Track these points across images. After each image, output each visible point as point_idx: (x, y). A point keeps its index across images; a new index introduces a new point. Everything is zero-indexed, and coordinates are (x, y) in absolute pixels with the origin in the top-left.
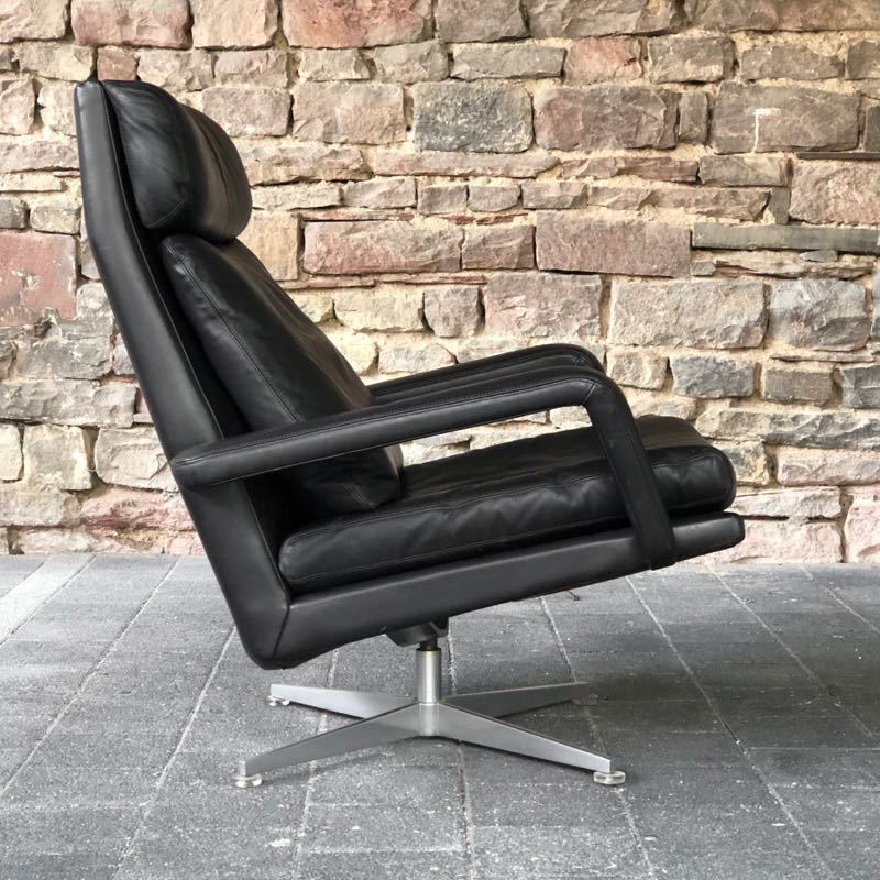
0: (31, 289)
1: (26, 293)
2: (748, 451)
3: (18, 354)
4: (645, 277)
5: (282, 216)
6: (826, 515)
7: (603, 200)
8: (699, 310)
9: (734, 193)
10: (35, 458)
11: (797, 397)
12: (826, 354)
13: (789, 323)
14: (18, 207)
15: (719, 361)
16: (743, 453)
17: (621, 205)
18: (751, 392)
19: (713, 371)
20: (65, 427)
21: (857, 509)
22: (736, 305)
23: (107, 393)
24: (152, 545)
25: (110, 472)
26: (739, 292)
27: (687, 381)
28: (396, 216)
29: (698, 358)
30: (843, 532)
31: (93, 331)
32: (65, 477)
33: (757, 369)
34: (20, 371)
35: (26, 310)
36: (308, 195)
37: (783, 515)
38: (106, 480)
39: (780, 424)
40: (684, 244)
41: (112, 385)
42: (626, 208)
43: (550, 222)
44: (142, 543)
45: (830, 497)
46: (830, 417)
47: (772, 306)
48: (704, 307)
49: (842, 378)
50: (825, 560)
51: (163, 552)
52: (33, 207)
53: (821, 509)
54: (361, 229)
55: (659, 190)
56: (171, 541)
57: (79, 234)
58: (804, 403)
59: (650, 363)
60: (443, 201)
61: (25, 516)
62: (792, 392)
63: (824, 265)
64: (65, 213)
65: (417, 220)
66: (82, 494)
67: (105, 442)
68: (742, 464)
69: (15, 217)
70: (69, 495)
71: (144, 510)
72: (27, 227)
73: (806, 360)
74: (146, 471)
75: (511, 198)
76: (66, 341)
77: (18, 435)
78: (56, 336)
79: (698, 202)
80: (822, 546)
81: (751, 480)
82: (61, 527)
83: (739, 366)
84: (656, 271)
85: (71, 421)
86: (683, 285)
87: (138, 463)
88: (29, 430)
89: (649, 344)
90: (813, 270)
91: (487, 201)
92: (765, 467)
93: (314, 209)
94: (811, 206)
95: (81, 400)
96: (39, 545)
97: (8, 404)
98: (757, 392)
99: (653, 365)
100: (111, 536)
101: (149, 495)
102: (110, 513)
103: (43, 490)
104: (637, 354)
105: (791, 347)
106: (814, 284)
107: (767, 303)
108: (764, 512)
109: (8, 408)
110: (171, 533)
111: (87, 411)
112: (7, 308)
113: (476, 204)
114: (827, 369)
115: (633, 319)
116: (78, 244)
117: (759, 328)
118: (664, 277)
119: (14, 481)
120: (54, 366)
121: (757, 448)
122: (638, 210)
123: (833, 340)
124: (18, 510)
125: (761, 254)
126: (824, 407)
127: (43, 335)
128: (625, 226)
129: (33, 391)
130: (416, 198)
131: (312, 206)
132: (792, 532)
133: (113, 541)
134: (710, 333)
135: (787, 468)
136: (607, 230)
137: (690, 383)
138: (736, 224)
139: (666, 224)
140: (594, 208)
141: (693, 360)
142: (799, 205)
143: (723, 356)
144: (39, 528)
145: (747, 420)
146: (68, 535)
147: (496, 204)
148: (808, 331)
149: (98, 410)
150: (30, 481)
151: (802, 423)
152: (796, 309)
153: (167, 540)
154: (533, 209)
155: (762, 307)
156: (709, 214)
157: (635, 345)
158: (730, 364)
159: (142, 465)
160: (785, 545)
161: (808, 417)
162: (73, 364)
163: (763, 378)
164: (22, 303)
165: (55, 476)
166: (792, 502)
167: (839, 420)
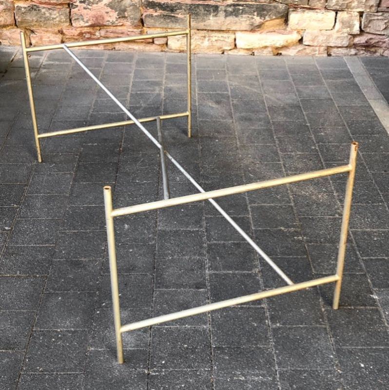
10: (341, 23)
20: (351, 13)
24: (376, 52)
25: (367, 28)
32: (350, 30)
38: (365, 31)
44: (373, 51)
56: (384, 51)
61: (335, 43)
66: (355, 36)
67: (367, 18)
70: (351, 36)
71: (376, 41)
74: (380, 28)
77: (335, 14)
82: (347, 47)
85: (354, 10)
87: (377, 25)
88: (340, 13)
95: (360, 3)
96: (338, 52)
97: (333, 4)
100: (363, 50)
101: (379, 37)
102: (365, 42)
103: (341, 34)
109: (334, 6)
110: (384, 49)
111: (361, 7)
124: (333, 41)
133: (364, 52)
144: (338, 47)
146: (349, 50)
149: (366, 6)
150: (337, 31)
159: (379, 26)
165: (347, 30)
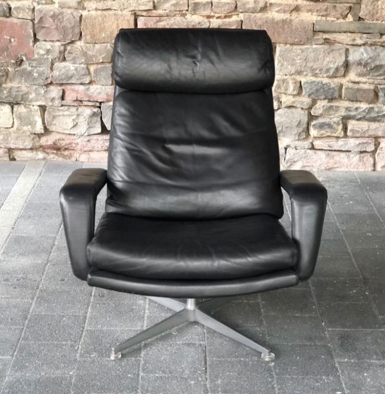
0: (13, 44)
1: (11, 46)
2: (335, 123)
3: (9, 73)
4: (292, 44)
5: (127, 14)
6: (368, 150)
7: (274, 9)
8: (316, 60)
9: (335, 7)
10: (18, 120)
11: (358, 99)
12: (372, 80)
13: (356, 66)
14: (6, 7)
15: (324, 83)
16: (332, 123)
17: (282, 11)
18: (337, 97)
19: (321, 88)
20: (31, 107)
21: (382, 148)
22: (333, 58)
23: (50, 92)
24: (71, 156)
25: (52, 126)
26: (334, 52)
27: (309, 91)
28: (179, 14)
29: (314, 82)
30: (375, 157)
31: (43, 64)
32: (32, 128)
33: (341, 86)
34: (10, 80)
35: (12, 54)
36: (139, 4)
37: (348, 150)
38: (50, 130)
39: (350, 111)
40: (311, 30)
41: (52, 87)
42: (284, 12)
43: (249, 18)
44: (67, 155)
45: (370, 143)
46: (372, 108)
47: (349, 59)
48: (318, 59)
49: (379, 91)
50: (366, 170)
51: (77, 160)
52: (13, 6)
53: (366, 148)
54: (163, 21)
55: (300, 5)
56: (80, 156)
57: (34, 19)
58: (361, 101)
59: (293, 83)
60: (200, 8)
61: (15, 144)
62: (356, 97)
63: (374, 40)
64: (27, 10)
65: (188, 16)
66: (40, 136)
67: (49, 113)
68: (332, 128)
69: (4, 12)
70: (34, 136)
71: (68, 142)
72: (10, 15)
73: (364, 83)
74: (68, 126)
75: (231, 8)
76: (30, 68)
77: (11, 109)
78: (26, 66)
79: (317, 11)
80: (365, 164)
81: (336, 135)
82: (31, 149)
83: (332, 85)
84: (297, 42)
85: (34, 103)
86: (309, 49)
87: (64, 123)
88: (16, 107)
89: (293, 74)
90: (369, 43)
91: (220, 9)
92: (342, 130)
93: (141, 11)
94: (370, 13)
95: (38, 94)
96: (22, 156)
97: (6, 95)
98: (340, 96)
99: (294, 85)
100: (54, 153)
101: (69, 137)
102: (52, 143)
103: (23, 133)
104: (287, 79)
105: (357, 76)
106: (369, 49)
107: (347, 57)
108: (340, 149)
109: (6, 97)
110: (80, 152)
111: (41, 99)
112: (3, 53)
113: (215, 10)
114: (372, 87)
115: (285, 63)
116: (34, 24)
117: (342, 69)
118: (301, 45)
119: (10, 128)
120: (25, 79)
121: (338, 121)
122: (290, 13)
123: (376, 74)
124: (12, 142)
125: (345, 34)
126: (370, 103)
127: (20, 65)
128: (284, 21)
129: (17, 90)
130: (188, 6)
131: (140, 9)
132: (352, 158)
133: (54, 155)
134: (320, 70)
135: (352, 130)
136: (275, 23)
137: (310, 93)
138: (335, 21)
139: (303, 20)
140: (269, 12)
141: (313, 82)
142: (364, 12)
143: (326, 80)
144: (21, 149)
145: (335, 109)
146: (34, 152)
147: (225, 10)
148: (365, 70)
149: (46, 99)
150: (17, 129)
151: (360, 110)
152: (360, 60)
153: (78, 155)
154: (241, 12)
155: (344, 59)
156: (323, 16)
157: (286, 75)
158: (329, 84)
159: (66, 123)
160: (349, 163)
161: (362, 108)
162: (34, 79)
163: (343, 91)
164: (10, 50)
165: (28, 127)
166: (353, 145)
167: (376, 110)
